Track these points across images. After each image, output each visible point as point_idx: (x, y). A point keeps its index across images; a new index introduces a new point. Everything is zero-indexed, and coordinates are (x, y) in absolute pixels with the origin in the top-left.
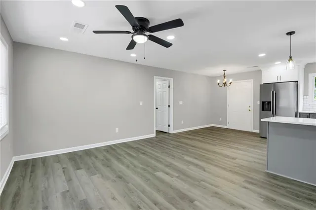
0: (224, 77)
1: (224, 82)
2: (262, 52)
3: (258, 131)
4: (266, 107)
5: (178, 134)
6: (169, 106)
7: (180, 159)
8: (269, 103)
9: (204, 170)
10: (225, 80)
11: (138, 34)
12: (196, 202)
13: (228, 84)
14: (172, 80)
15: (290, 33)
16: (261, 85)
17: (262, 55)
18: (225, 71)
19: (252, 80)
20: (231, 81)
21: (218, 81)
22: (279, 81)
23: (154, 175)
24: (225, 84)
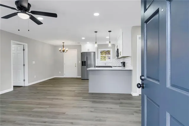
0: (63, 46)
1: (63, 50)
2: (83, 37)
3: (80, 77)
4: (84, 64)
5: (33, 86)
6: (24, 65)
7: (44, 99)
8: (85, 62)
9: (63, 100)
10: (64, 49)
11: (21, 12)
12: (66, 113)
13: (65, 51)
14: (26, 45)
15: (96, 32)
16: (81, 53)
17: (83, 38)
18: (64, 43)
19: (77, 50)
20: (67, 49)
21: (60, 49)
22: (88, 51)
23: (32, 111)
24: (64, 51)
